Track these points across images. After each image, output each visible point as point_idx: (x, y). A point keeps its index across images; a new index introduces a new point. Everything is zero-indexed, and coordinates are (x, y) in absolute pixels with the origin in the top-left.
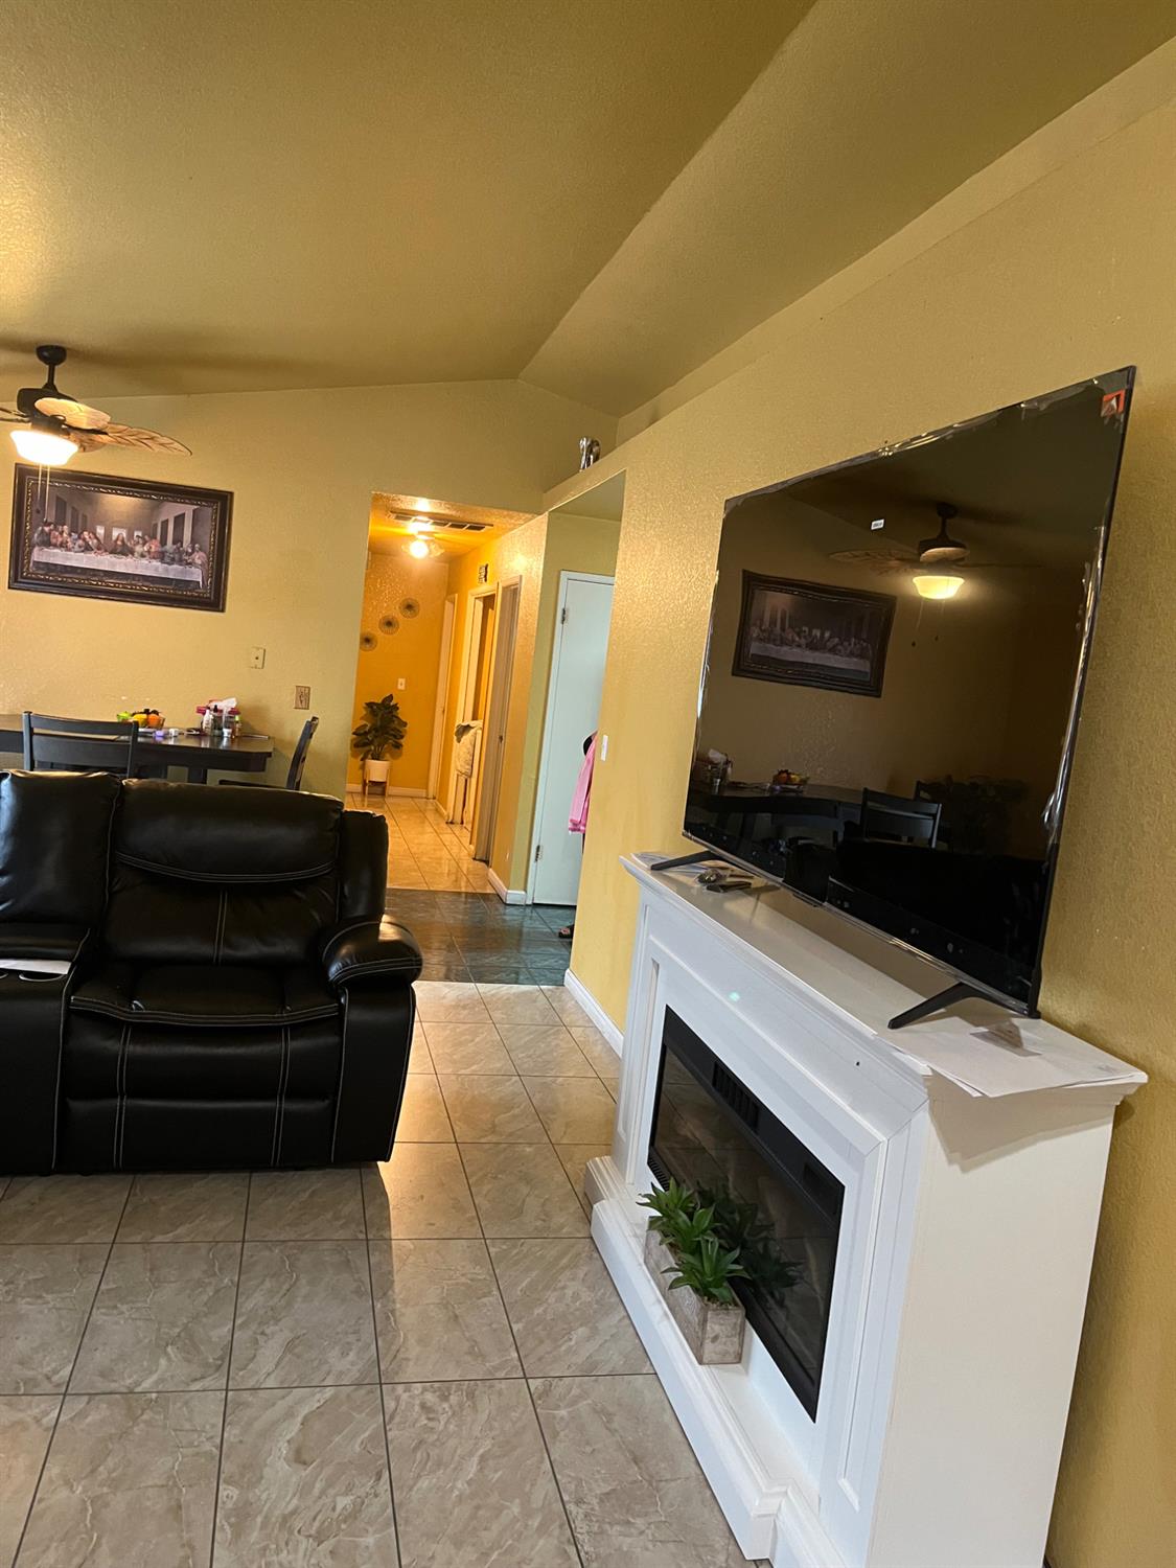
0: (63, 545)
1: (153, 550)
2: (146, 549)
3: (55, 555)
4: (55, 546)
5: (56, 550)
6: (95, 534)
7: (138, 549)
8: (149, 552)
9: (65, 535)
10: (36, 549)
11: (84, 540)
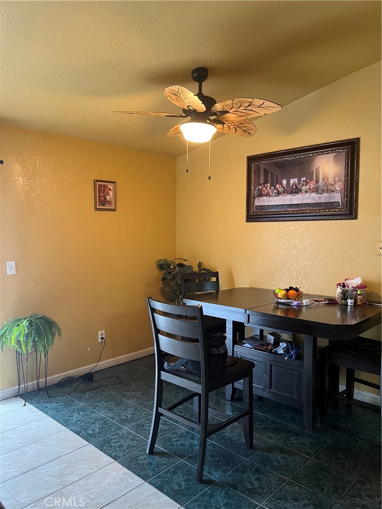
0: (268, 195)
1: (311, 187)
2: (308, 187)
3: (264, 200)
4: (264, 196)
5: (265, 198)
6: (282, 185)
7: (304, 188)
8: (309, 188)
9: (268, 189)
10: (257, 198)
11: (277, 189)
